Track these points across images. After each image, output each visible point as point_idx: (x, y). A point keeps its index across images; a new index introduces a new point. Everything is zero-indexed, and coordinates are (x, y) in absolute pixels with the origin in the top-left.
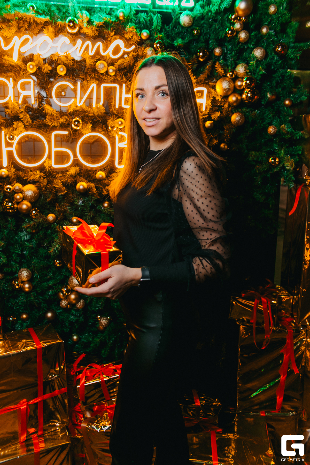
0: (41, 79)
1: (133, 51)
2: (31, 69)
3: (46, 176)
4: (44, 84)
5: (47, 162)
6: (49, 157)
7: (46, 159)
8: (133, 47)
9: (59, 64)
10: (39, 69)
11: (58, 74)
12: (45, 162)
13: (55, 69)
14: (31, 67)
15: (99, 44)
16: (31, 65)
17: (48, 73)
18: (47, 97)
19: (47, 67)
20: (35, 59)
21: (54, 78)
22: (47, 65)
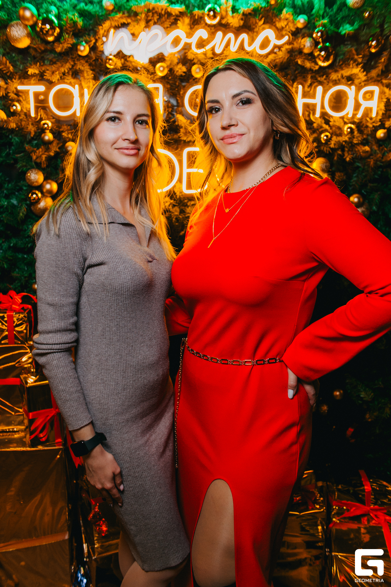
0: (172, 83)
1: (289, 43)
2: (162, 71)
3: (177, 204)
4: (175, 89)
5: (177, 187)
6: (180, 180)
7: (177, 183)
8: (286, 38)
9: (194, 64)
10: (171, 70)
11: (193, 76)
12: (175, 186)
13: (189, 70)
14: (162, 69)
15: (244, 36)
16: (161, 66)
17: (181, 76)
18: (178, 106)
19: (180, 69)
20: (166, 58)
21: (188, 81)
22: (180, 66)
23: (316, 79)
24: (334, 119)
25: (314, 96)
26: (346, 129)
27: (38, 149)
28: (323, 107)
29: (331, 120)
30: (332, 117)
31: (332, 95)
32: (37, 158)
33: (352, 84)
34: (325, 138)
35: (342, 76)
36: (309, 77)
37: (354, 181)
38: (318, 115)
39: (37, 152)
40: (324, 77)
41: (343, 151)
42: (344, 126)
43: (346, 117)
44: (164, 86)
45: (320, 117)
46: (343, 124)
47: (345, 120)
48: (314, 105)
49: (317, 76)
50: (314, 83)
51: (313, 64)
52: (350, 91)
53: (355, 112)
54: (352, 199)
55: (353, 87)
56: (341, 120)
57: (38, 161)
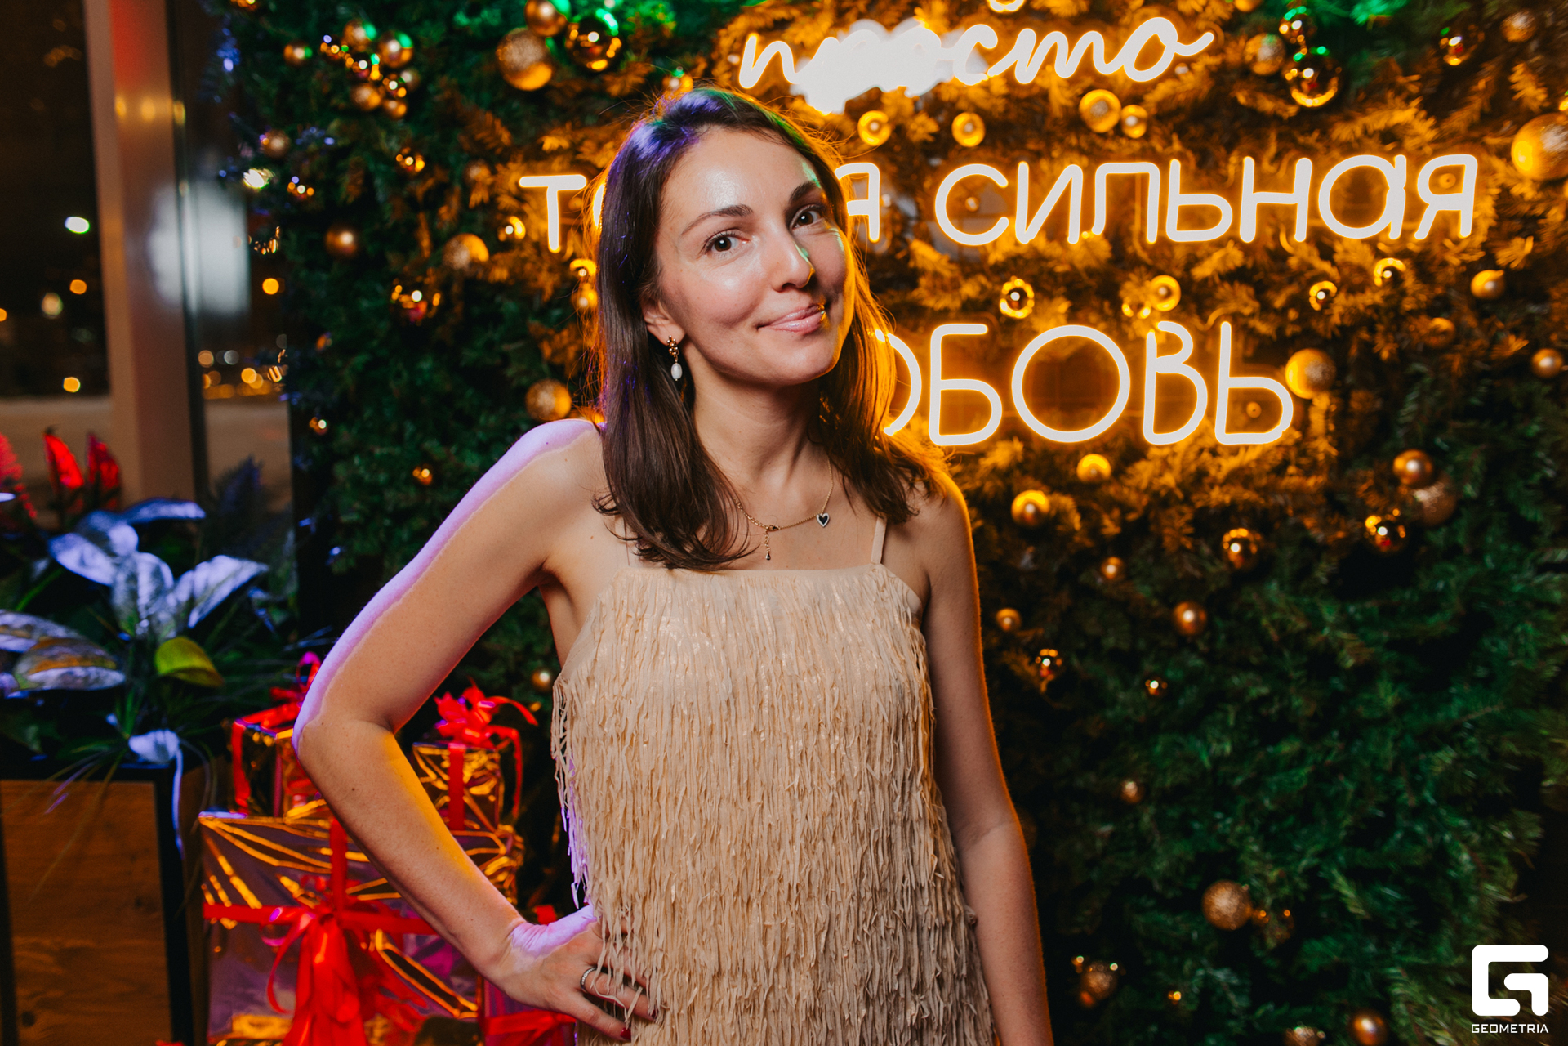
0: (903, 162)
1: (1213, 50)
2: (875, 133)
4: (910, 177)
5: (914, 430)
6: (923, 411)
7: (913, 418)
8: (1207, 39)
9: (960, 112)
10: (899, 130)
11: (955, 143)
12: (908, 428)
13: (946, 128)
14: (874, 127)
15: (1092, 38)
16: (875, 121)
17: (925, 142)
18: (919, 218)
19: (923, 125)
20: (885, 101)
21: (944, 155)
22: (922, 118)
23: (1294, 141)
24: (1346, 244)
25: (1287, 186)
26: (1380, 272)
27: (559, 331)
28: (1314, 213)
29: (1338, 247)
30: (1340, 239)
31: (1340, 180)
32: (554, 354)
33: (1399, 149)
34: (1322, 296)
35: (1365, 132)
36: (1273, 136)
37: (1410, 413)
38: (1300, 234)
39: (557, 338)
40: (1316, 135)
41: (1372, 331)
42: (1373, 264)
43: (1382, 238)
44: (883, 170)
45: (1308, 241)
46: (1370, 258)
47: (1381, 247)
48: (1290, 211)
49: (1295, 133)
50: (1287, 150)
51: (1281, 103)
52: (1393, 171)
53: (1410, 226)
54: (1399, 463)
55: (1401, 159)
56: (1366, 249)
57: (558, 360)
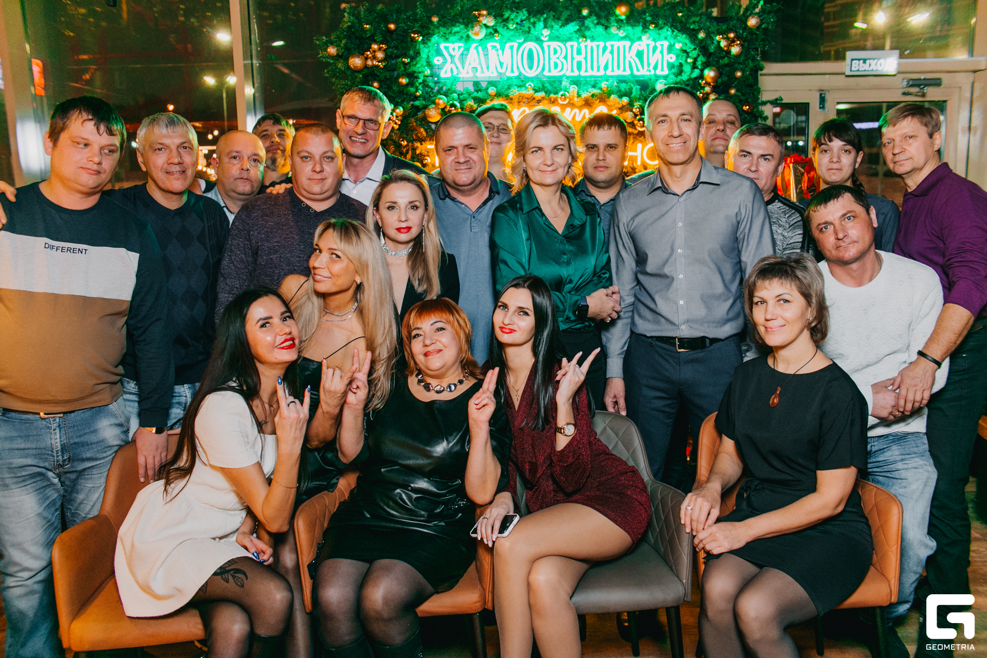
15: (585, 110)
25: (635, 151)
28: (642, 157)
31: (648, 149)
38: (639, 163)
40: (642, 138)
48: (636, 157)
49: (637, 137)
50: (635, 141)
